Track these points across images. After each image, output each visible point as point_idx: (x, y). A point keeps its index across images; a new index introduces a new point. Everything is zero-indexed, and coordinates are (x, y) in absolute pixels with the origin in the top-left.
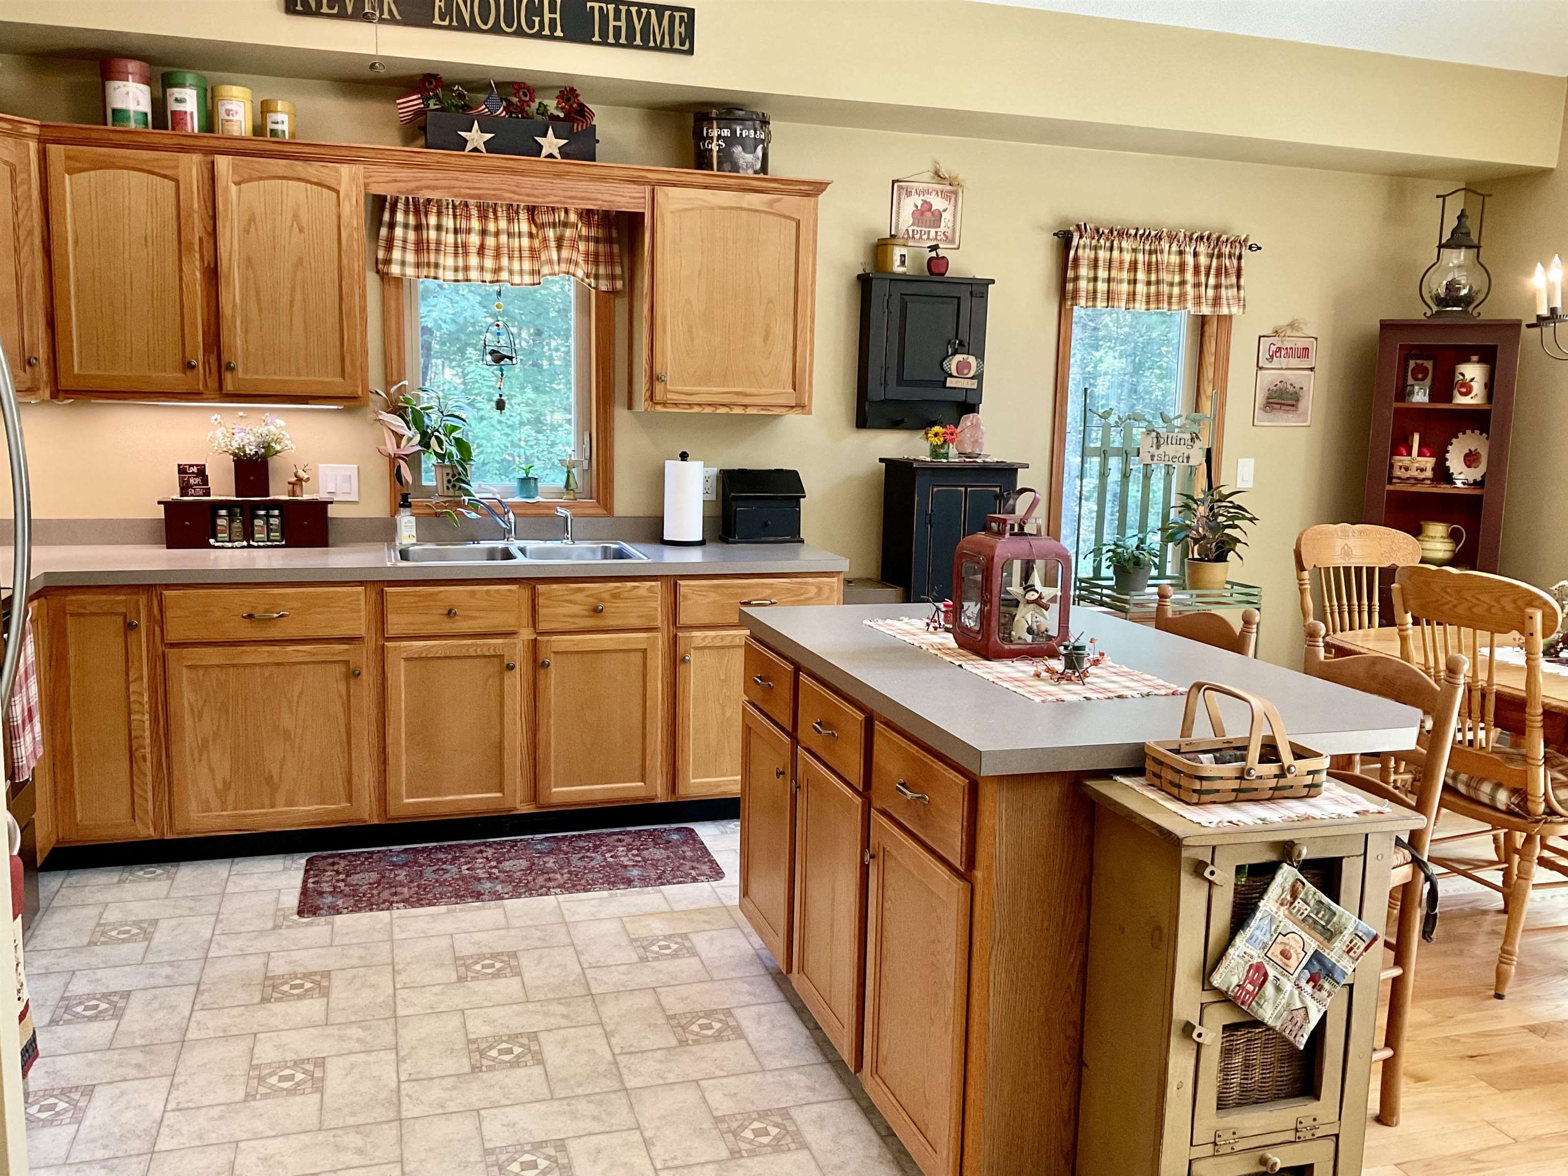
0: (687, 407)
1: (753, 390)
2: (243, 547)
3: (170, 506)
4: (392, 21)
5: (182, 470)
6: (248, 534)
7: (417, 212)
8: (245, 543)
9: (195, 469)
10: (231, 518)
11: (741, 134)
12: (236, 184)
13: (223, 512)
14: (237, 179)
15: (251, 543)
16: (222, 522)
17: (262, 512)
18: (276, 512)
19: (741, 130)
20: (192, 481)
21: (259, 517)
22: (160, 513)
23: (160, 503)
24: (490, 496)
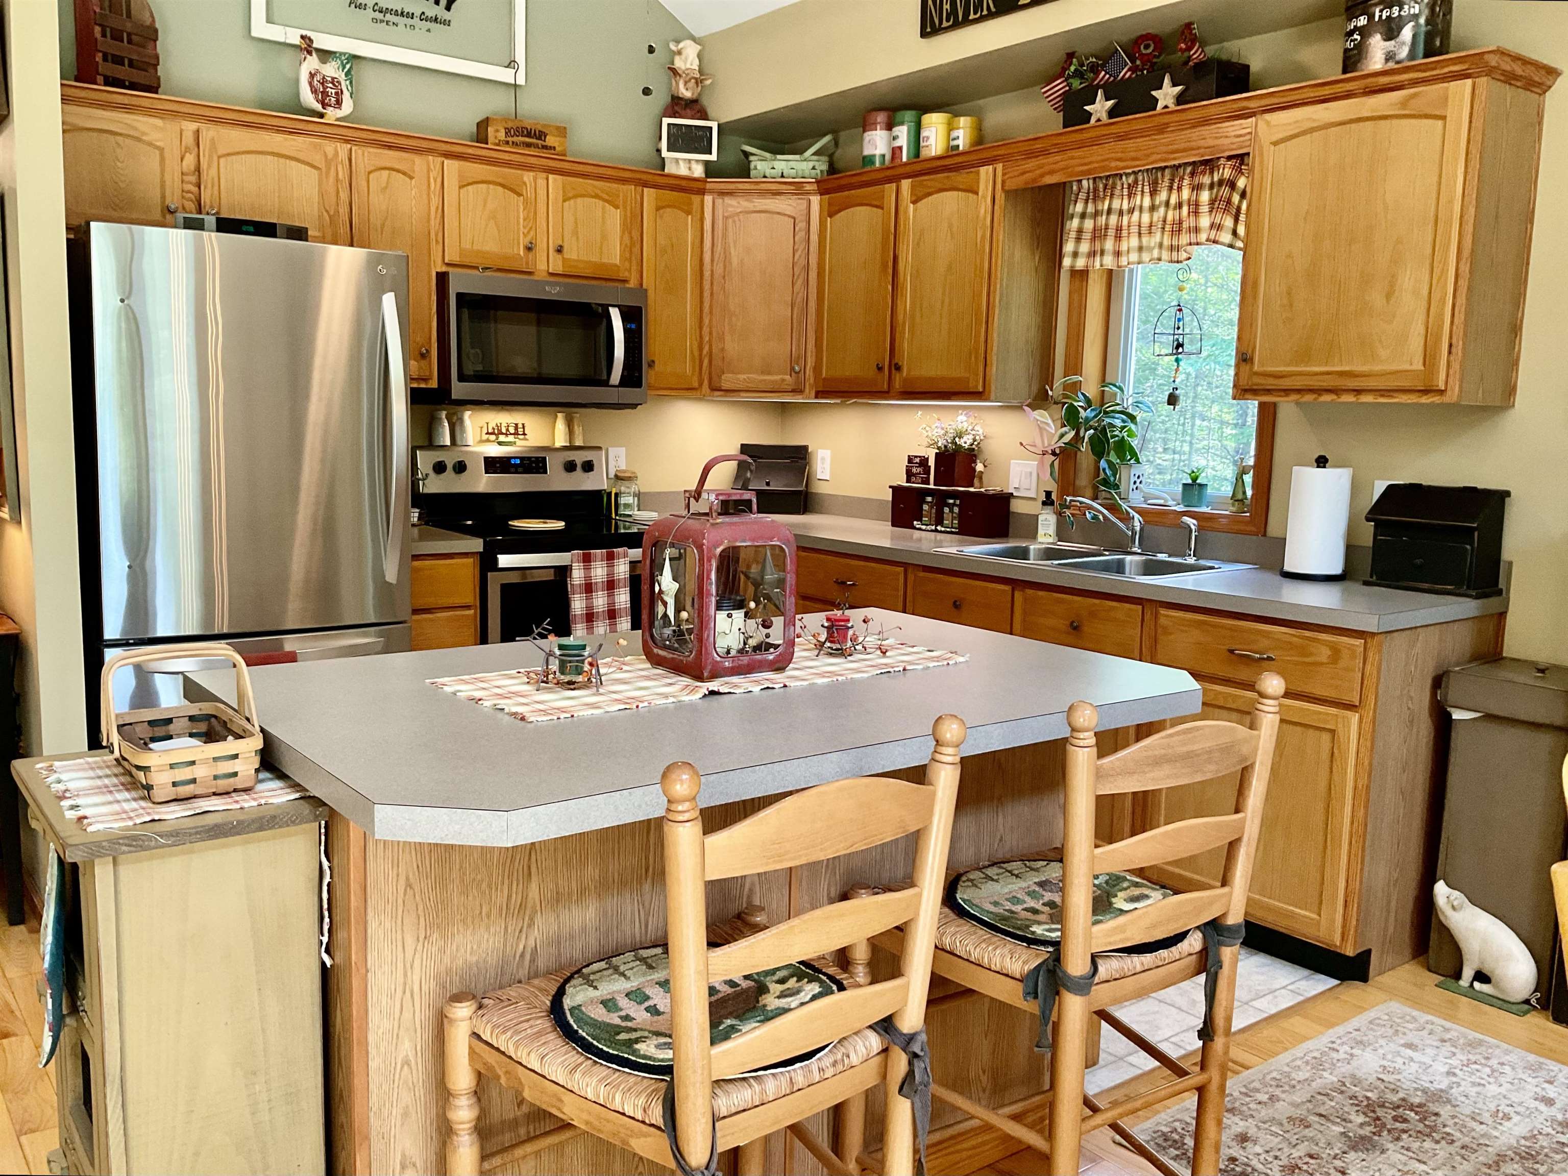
0: (1283, 394)
1: (1365, 368)
2: (932, 531)
3: (896, 490)
4: (991, 15)
5: (910, 460)
6: (939, 521)
7: (1094, 200)
8: (933, 527)
9: (918, 460)
10: (931, 505)
11: (1380, 16)
12: (914, 202)
13: (929, 499)
14: (914, 199)
15: (939, 528)
16: (925, 507)
17: (951, 501)
18: (958, 502)
19: (1381, 11)
20: (914, 470)
21: (948, 505)
22: (888, 496)
23: (890, 487)
24: (1161, 502)
